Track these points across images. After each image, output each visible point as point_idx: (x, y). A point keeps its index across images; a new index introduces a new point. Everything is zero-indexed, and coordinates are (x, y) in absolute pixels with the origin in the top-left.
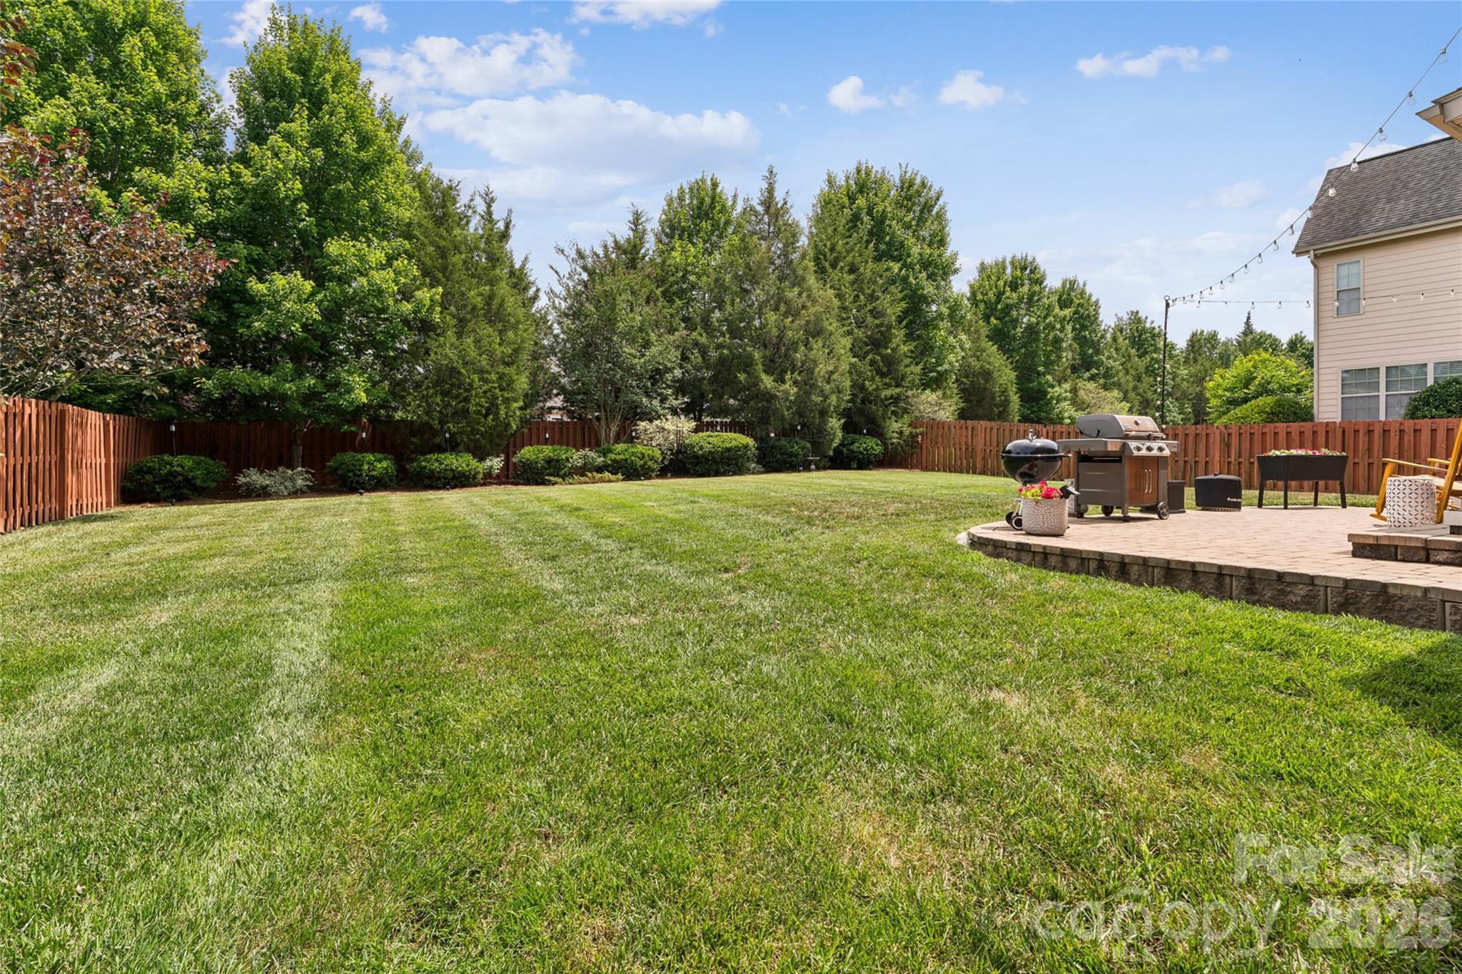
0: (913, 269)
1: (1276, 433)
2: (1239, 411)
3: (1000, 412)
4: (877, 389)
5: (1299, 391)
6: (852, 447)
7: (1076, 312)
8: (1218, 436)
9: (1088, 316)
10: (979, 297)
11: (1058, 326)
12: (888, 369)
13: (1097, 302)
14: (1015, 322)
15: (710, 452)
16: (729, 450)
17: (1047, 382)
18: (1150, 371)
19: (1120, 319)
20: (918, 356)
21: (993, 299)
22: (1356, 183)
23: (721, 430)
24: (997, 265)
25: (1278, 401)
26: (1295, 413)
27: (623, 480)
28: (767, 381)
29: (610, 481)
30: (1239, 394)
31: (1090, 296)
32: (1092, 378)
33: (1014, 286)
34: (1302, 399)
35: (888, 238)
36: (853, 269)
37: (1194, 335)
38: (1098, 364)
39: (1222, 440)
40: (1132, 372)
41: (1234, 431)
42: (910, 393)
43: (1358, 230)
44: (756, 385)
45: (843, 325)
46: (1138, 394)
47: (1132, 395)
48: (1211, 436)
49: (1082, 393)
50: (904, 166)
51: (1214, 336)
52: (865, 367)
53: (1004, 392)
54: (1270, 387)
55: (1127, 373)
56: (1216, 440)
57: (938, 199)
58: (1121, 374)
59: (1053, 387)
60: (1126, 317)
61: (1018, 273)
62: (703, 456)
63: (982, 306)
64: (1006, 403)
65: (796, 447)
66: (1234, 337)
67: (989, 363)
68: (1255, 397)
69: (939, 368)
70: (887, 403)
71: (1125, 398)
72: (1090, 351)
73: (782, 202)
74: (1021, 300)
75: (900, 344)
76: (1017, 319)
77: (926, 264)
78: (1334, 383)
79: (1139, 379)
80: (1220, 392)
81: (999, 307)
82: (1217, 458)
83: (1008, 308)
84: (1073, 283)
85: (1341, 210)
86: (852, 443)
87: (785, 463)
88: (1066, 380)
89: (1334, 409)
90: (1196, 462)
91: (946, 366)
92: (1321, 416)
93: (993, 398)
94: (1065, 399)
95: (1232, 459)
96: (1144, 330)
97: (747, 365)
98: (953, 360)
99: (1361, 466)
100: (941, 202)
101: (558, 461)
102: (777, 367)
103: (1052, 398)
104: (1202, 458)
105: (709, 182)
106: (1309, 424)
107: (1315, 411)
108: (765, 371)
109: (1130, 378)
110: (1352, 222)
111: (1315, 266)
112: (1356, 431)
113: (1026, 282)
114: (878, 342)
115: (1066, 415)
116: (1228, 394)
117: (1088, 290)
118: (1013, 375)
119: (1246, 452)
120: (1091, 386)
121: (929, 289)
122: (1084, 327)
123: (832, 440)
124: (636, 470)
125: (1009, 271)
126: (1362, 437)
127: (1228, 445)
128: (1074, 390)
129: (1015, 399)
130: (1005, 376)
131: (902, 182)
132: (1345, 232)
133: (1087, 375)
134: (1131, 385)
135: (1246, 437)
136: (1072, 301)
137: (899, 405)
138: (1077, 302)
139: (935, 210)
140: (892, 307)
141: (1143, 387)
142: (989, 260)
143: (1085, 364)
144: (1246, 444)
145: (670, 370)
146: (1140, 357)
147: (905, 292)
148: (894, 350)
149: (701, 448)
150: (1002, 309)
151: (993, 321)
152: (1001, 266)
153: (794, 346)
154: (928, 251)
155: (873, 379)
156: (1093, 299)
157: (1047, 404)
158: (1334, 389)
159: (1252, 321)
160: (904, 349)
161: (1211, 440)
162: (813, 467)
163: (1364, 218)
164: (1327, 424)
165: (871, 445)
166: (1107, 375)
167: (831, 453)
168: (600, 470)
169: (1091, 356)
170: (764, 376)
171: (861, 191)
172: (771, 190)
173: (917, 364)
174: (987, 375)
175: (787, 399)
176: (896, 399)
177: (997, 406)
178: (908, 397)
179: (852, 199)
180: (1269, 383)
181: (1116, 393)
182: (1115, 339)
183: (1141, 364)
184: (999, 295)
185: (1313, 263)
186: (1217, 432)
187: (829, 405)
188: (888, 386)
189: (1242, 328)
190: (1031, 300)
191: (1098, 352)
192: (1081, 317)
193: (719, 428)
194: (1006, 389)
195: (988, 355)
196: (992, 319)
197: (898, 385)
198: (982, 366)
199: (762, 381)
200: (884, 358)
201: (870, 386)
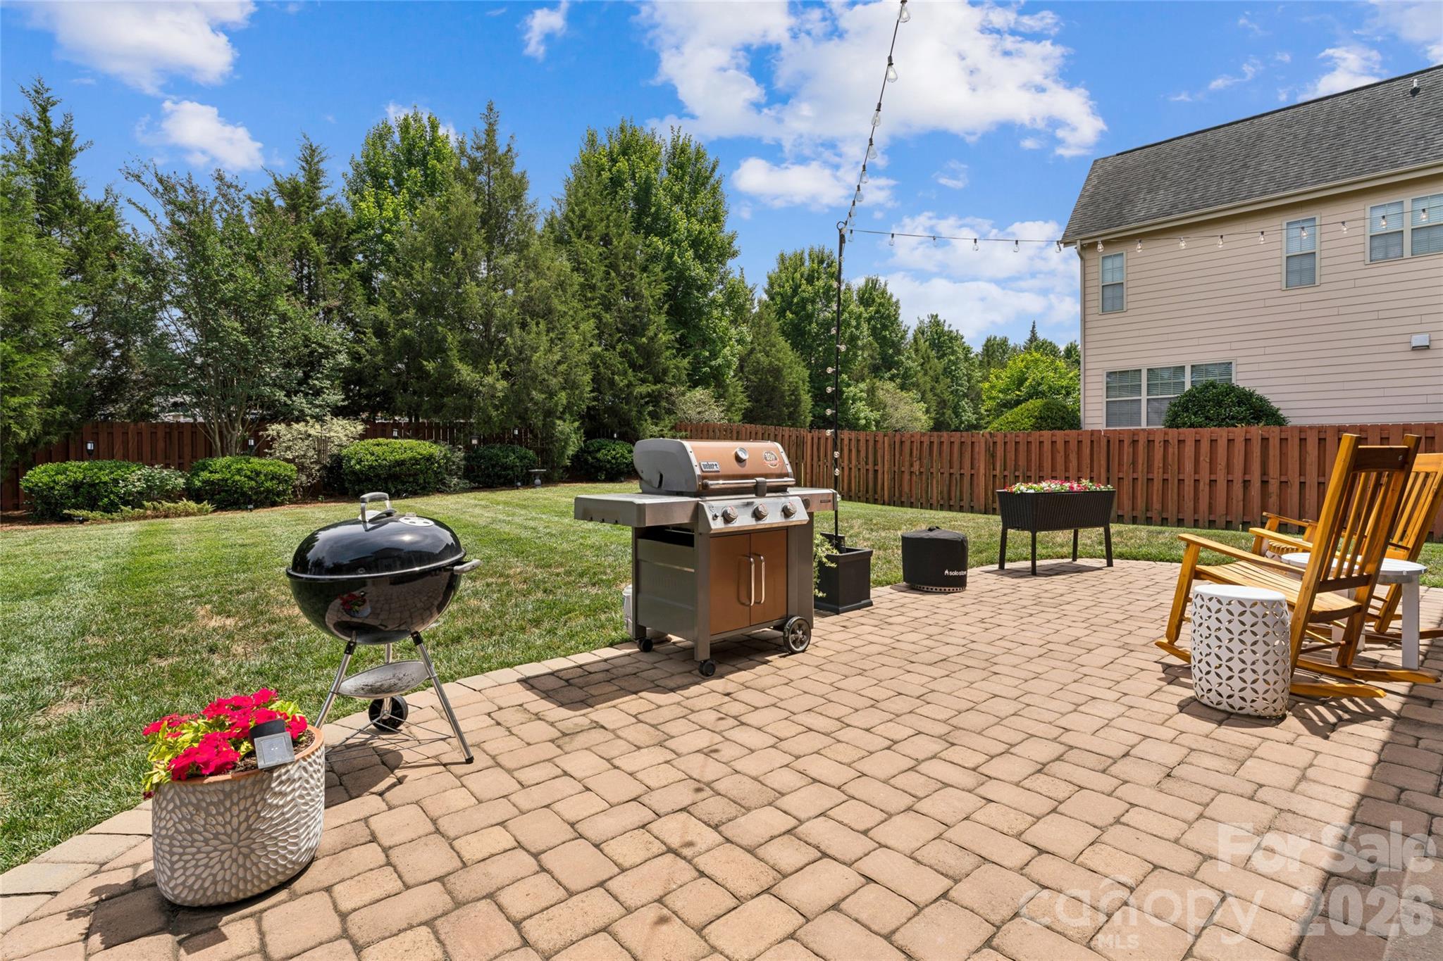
0: (679, 246)
1: (1041, 443)
2: (1009, 415)
3: (790, 413)
4: (630, 385)
5: (1068, 394)
6: (599, 455)
7: (877, 312)
8: (983, 445)
9: (889, 316)
10: (777, 289)
11: (854, 323)
12: (645, 362)
13: (897, 302)
14: (809, 317)
15: (371, 467)
16: (400, 463)
17: (843, 381)
18: (947, 372)
19: (922, 322)
20: (683, 346)
21: (789, 291)
22: (1120, 173)
23: (400, 436)
24: (795, 256)
25: (1046, 404)
26: (1063, 418)
27: (214, 511)
28: (465, 372)
29: (188, 514)
30: (1011, 396)
31: (891, 296)
32: (892, 379)
33: (810, 280)
34: (1069, 402)
35: (653, 209)
36: (606, 240)
37: (989, 340)
38: (898, 364)
39: (987, 449)
40: (931, 373)
41: (999, 440)
42: (673, 390)
43: (1122, 219)
44: (450, 376)
45: (587, 307)
46: (935, 395)
47: (929, 395)
48: (976, 445)
49: (880, 393)
50: (676, 129)
51: (1005, 341)
52: (614, 358)
53: (794, 392)
54: (1040, 388)
55: (926, 374)
56: (981, 449)
57: (713, 170)
58: (920, 375)
59: (849, 385)
60: (927, 320)
61: (815, 266)
62: (361, 471)
63: (778, 299)
64: (797, 402)
65: (512, 457)
66: (1023, 344)
67: (779, 360)
68: (1026, 400)
69: (713, 363)
70: (642, 402)
71: (923, 399)
72: (891, 351)
73: (506, 149)
74: (817, 294)
75: (661, 332)
76: (813, 314)
77: (696, 243)
78: (1099, 386)
79: (937, 380)
80: (994, 393)
81: (795, 300)
82: (982, 471)
83: (804, 302)
84: (875, 282)
85: (1106, 200)
86: (599, 450)
87: (499, 477)
88: (863, 380)
89: (1098, 413)
90: (961, 475)
91: (720, 361)
92: (1088, 421)
93: (783, 397)
94: (861, 399)
95: (997, 472)
96: (942, 333)
97: (439, 349)
98: (730, 353)
99: (1126, 482)
100: (716, 175)
101: (93, 485)
102: (477, 355)
103: (847, 398)
104: (967, 470)
105: (425, 121)
106: (1074, 432)
107: (1081, 414)
108: (461, 360)
109: (928, 378)
110: (1116, 212)
111: (1082, 258)
112: (1121, 441)
113: (824, 276)
114: (634, 329)
115: (862, 415)
116: (1001, 395)
117: (890, 290)
118: (807, 373)
119: (1011, 464)
120: (890, 386)
121: (698, 270)
122: (885, 327)
123: (564, 447)
124: (244, 494)
125: (807, 263)
126: (1127, 448)
127: (993, 456)
128: (872, 391)
129: (807, 399)
130: (797, 373)
131: (674, 147)
132: (1109, 221)
133: (888, 375)
134: (928, 386)
135: (1011, 447)
136: (874, 301)
137: (658, 405)
138: (878, 301)
139: (712, 181)
140: (651, 289)
141: (940, 388)
142: (789, 252)
143: (886, 363)
144: (1011, 455)
145: (329, 353)
146: (939, 358)
147: (669, 273)
148: (652, 339)
149: (360, 462)
150: (797, 303)
151: (789, 315)
152: (799, 258)
153: (506, 327)
154: (698, 227)
155: (625, 373)
156: (894, 300)
157: (842, 404)
158: (1100, 393)
159: (1037, 329)
160: (664, 338)
161: (977, 449)
162: (538, 481)
163: (1128, 208)
164: (1093, 432)
165: (621, 452)
166: (906, 376)
167: (568, 463)
168: (173, 496)
169: (892, 356)
170: (459, 365)
171: (624, 153)
172: (490, 132)
173: (684, 357)
174: (776, 372)
175: (493, 396)
176: (654, 398)
177: (787, 406)
178: (671, 395)
179: (614, 161)
180: (1039, 384)
181: (914, 394)
182: (915, 340)
183: (939, 365)
184: (795, 289)
185: (1080, 254)
186: (983, 440)
187: (556, 405)
188: (643, 381)
189: (1028, 336)
190: (828, 294)
191: (899, 352)
192: (882, 317)
193: (395, 434)
194: (797, 388)
195: (778, 351)
196: (788, 313)
197: (657, 380)
198: (771, 362)
199: (458, 371)
200: (639, 348)
201: (621, 381)
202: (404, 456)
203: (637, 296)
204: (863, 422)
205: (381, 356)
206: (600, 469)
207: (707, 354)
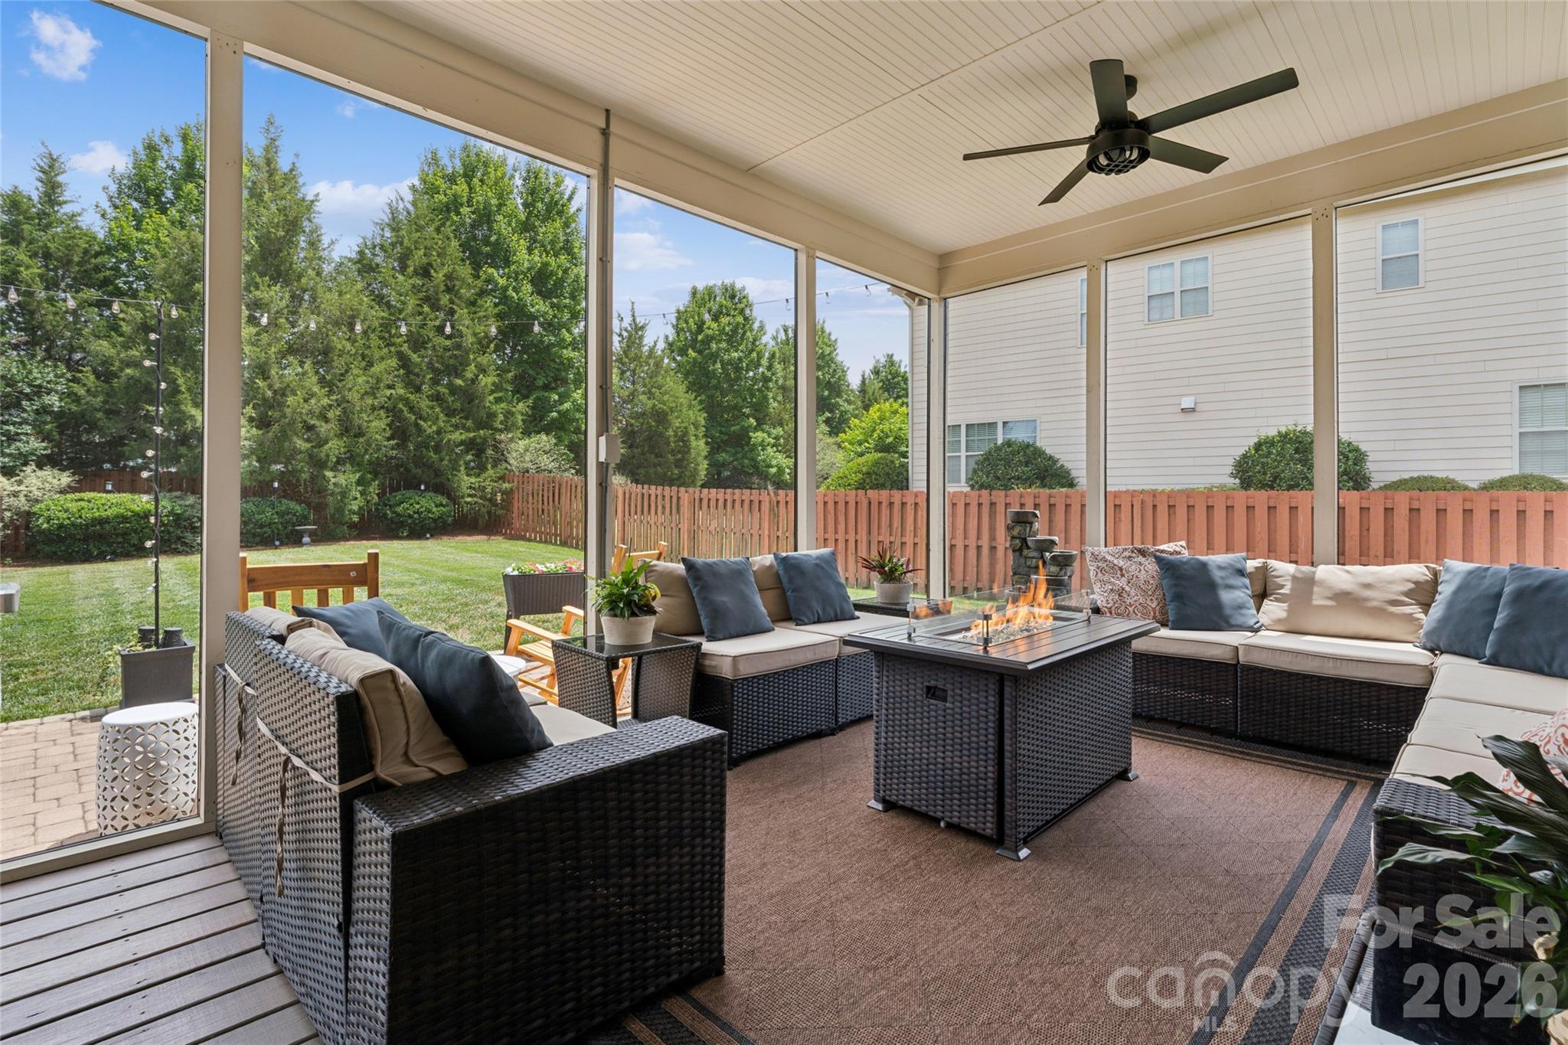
0: (516, 279)
2: (843, 469)
4: (439, 432)
6: (399, 509)
12: (464, 406)
14: (713, 357)
17: (752, 426)
21: (694, 327)
23: (113, 490)
24: (707, 289)
25: (878, 458)
33: (718, 315)
36: (428, 270)
42: (503, 437)
45: (389, 345)
52: (422, 402)
53: (683, 438)
54: (888, 441)
59: (758, 431)
61: (726, 301)
62: (49, 531)
64: (686, 449)
67: (666, 402)
69: (561, 408)
70: (457, 450)
73: (289, 168)
75: (481, 373)
76: (717, 354)
81: (700, 337)
83: (709, 339)
88: (782, 426)
89: (923, 470)
91: (567, 405)
92: (916, 477)
93: (668, 444)
94: (770, 445)
103: (756, 444)
107: (910, 472)
114: (454, 370)
115: (774, 462)
118: (702, 417)
123: (343, 502)
125: (716, 297)
129: (699, 446)
130: (689, 417)
131: (528, 171)
133: (822, 419)
137: (481, 453)
139: (569, 209)
140: (474, 326)
147: (500, 307)
148: (471, 381)
149: (48, 520)
150: (701, 341)
151: (692, 353)
152: (710, 293)
154: (540, 259)
155: (435, 418)
157: (752, 450)
158: (925, 448)
160: (485, 380)
162: (306, 539)
165: (427, 504)
167: (353, 518)
169: (827, 398)
171: (466, 175)
172: (271, 149)
173: (520, 400)
174: (660, 416)
176: (475, 446)
177: (673, 453)
178: (499, 442)
179: (450, 182)
184: (700, 326)
187: (328, 454)
188: (456, 427)
193: (109, 487)
194: (686, 433)
195: (666, 393)
196: (690, 351)
197: (480, 425)
198: (654, 405)
199: (192, 418)
200: (453, 390)
201: (429, 428)
202: (109, 513)
203: (457, 334)
204: (773, 470)
205: (100, 399)
206: (402, 525)
207: (556, 397)
